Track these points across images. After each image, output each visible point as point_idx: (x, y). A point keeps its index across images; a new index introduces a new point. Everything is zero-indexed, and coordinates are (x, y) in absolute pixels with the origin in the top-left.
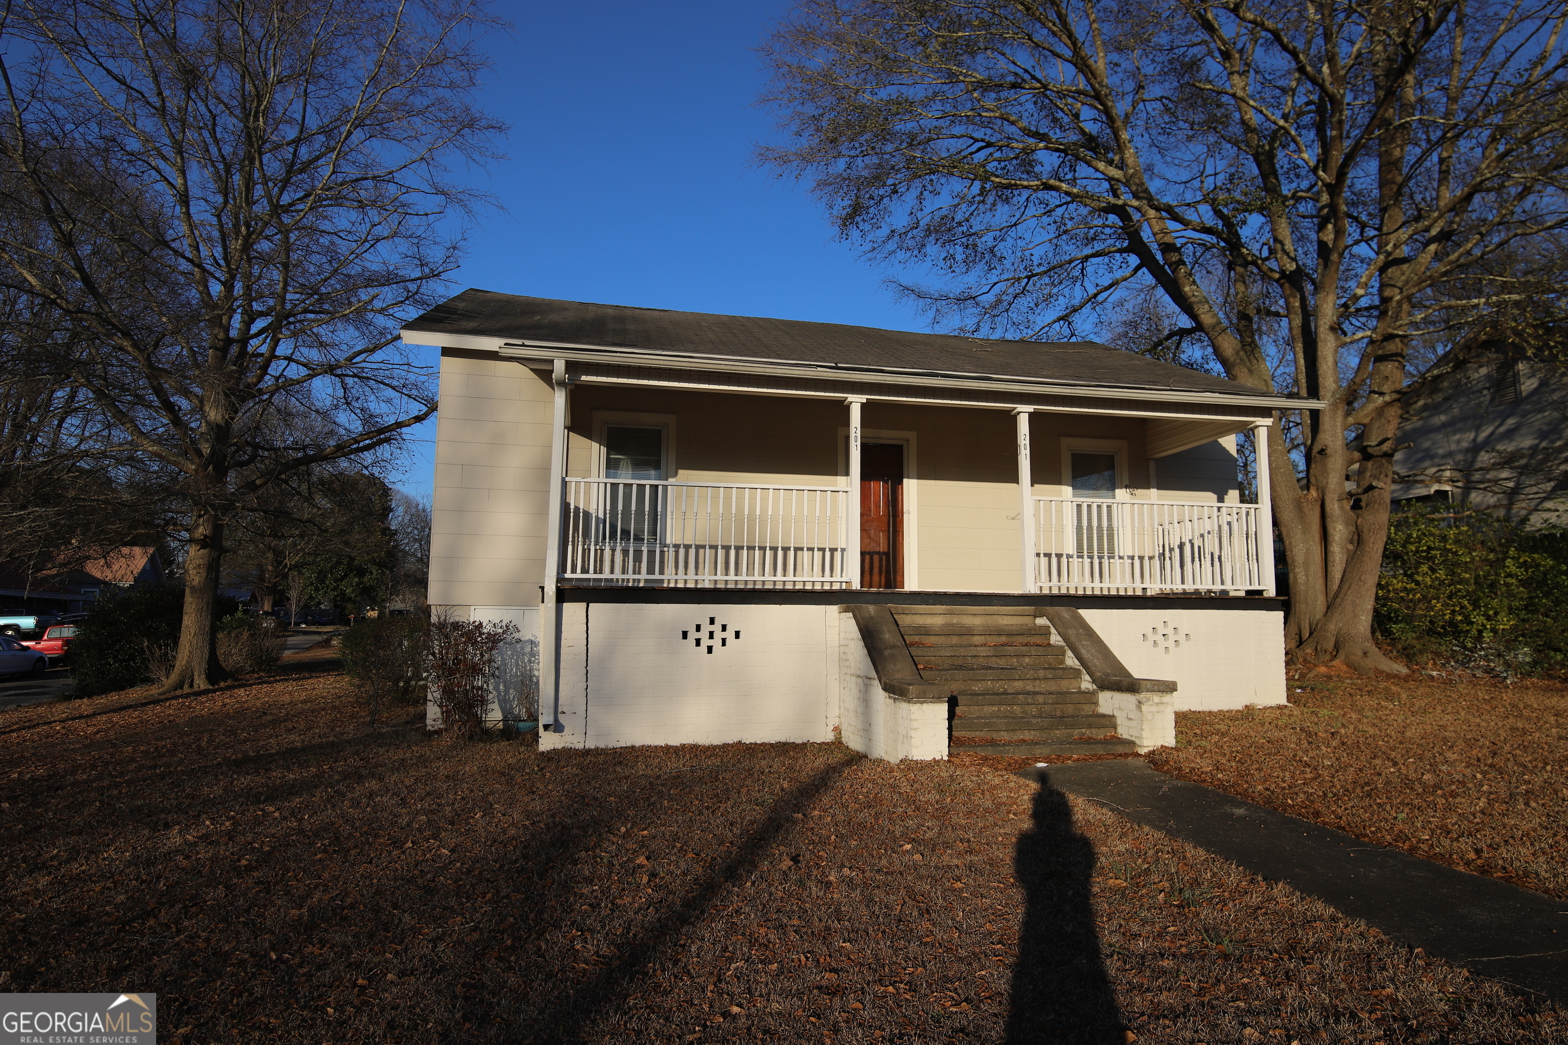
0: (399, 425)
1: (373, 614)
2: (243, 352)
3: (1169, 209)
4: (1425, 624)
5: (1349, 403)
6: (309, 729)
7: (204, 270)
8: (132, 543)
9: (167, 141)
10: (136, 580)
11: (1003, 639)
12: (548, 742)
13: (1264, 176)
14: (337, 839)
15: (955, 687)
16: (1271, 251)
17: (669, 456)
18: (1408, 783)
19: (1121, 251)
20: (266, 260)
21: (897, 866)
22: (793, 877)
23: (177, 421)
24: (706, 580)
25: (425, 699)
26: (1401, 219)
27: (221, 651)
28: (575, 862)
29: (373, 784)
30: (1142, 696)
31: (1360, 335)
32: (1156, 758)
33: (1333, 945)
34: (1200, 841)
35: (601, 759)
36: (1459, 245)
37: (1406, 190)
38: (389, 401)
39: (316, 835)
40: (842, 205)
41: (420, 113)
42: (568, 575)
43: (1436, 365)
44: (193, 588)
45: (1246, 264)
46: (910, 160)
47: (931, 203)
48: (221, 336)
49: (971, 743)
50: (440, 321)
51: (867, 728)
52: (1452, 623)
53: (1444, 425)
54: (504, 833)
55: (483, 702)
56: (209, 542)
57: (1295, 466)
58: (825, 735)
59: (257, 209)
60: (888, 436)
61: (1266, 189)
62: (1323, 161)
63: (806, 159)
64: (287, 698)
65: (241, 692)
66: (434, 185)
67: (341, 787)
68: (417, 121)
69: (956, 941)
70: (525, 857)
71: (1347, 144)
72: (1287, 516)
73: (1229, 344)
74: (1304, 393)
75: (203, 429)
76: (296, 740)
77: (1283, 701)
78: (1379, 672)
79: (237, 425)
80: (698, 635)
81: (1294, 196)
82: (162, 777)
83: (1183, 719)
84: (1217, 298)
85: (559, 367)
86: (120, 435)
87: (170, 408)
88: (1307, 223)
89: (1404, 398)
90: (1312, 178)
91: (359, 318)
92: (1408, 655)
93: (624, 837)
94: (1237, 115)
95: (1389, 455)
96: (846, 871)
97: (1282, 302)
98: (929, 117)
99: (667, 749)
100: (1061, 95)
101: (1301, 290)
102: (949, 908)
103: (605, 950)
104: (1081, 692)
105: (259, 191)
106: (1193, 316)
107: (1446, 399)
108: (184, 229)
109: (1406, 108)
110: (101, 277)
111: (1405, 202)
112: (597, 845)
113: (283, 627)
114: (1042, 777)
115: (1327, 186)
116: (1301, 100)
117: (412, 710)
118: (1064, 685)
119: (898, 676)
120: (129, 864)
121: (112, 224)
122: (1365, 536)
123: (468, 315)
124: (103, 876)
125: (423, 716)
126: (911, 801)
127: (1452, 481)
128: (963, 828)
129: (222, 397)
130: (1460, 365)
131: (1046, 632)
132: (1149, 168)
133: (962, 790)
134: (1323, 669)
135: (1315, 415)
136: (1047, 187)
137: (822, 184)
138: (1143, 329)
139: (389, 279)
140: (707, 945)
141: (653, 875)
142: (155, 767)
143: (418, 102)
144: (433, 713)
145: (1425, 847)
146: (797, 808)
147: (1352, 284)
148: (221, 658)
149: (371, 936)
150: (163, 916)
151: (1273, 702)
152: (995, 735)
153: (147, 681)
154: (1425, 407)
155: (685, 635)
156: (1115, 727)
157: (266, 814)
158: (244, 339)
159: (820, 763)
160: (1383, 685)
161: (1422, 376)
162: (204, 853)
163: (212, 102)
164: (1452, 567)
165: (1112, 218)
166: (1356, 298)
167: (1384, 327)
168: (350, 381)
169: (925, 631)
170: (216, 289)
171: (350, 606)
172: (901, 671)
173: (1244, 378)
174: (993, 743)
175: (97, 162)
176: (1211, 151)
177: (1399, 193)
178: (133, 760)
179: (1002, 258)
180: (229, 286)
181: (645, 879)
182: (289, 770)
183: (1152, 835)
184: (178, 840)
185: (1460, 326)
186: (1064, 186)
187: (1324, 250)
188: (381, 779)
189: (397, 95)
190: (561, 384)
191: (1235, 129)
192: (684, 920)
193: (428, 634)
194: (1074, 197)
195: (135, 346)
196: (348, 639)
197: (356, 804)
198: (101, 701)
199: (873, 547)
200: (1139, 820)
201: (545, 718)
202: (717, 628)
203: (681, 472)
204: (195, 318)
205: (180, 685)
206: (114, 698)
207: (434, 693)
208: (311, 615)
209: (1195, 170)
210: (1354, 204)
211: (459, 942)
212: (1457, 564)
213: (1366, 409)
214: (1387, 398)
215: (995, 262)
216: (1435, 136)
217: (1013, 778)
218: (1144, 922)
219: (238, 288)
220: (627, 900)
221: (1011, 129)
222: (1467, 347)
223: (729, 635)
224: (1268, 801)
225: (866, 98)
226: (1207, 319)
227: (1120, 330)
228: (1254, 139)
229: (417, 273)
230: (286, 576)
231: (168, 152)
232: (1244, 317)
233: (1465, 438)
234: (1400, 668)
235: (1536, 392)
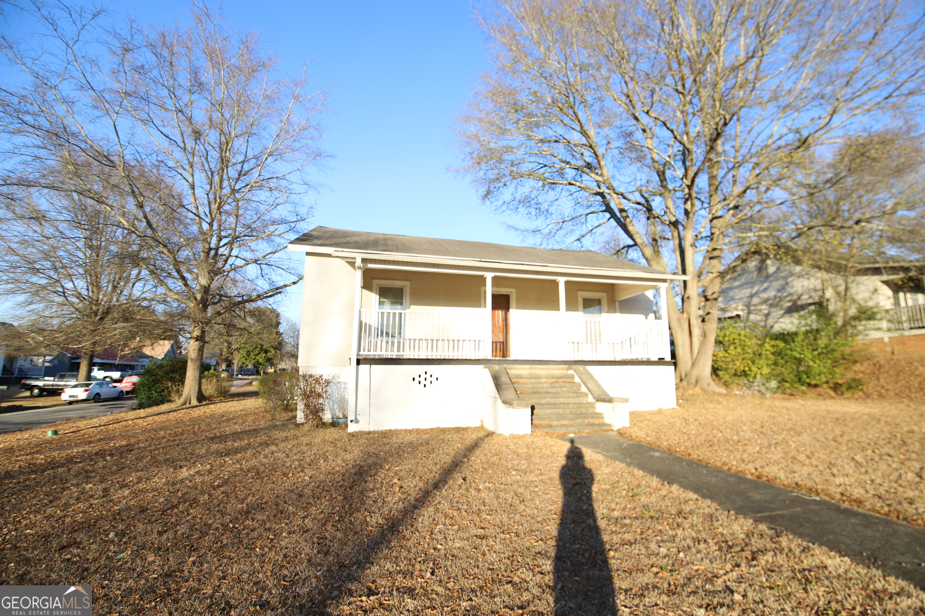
0: (286, 286)
1: (271, 370)
2: (216, 254)
3: (622, 195)
4: (733, 372)
5: (699, 277)
6: (244, 423)
7: (200, 218)
8: (164, 339)
9: (186, 162)
10: (165, 356)
11: (554, 380)
12: (352, 428)
13: (661, 181)
14: (258, 473)
15: (533, 402)
16: (665, 212)
17: (407, 299)
18: (727, 441)
19: (602, 211)
20: (228, 214)
21: (509, 482)
22: (464, 487)
23: (186, 285)
24: (423, 356)
25: (296, 409)
26: (718, 200)
27: (203, 387)
28: (366, 482)
29: (273, 448)
30: (615, 404)
31: (702, 248)
32: (620, 433)
33: (697, 511)
34: (641, 466)
35: (376, 435)
36: (741, 211)
37: (719, 188)
38: (281, 275)
39: (249, 471)
40: (483, 190)
41: (298, 150)
42: (362, 353)
43: (735, 261)
44: (192, 359)
45: (655, 218)
46: (512, 172)
47: (521, 190)
48: (207, 247)
49: (541, 426)
50: (305, 240)
51: (496, 420)
52: (744, 371)
53: (739, 286)
54: (334, 469)
55: (323, 410)
56: (201, 339)
57: (677, 304)
58: (476, 424)
59: (224, 191)
60: (503, 291)
61: (662, 186)
62: (685, 176)
63: (467, 170)
64: (233, 409)
65: (212, 406)
66: (303, 181)
67: (259, 449)
68: (296, 153)
69: (536, 514)
70: (343, 480)
71: (695, 169)
72: (674, 325)
73: (649, 251)
74: (680, 272)
75: (198, 287)
76: (238, 428)
77: (674, 405)
78: (714, 393)
79: (212, 286)
80: (420, 379)
81: (674, 190)
82: (178, 445)
83: (632, 414)
84: (643, 232)
85: (358, 262)
86: (161, 290)
87: (183, 278)
88: (679, 201)
89: (722, 275)
90: (681, 182)
91: (269, 238)
92: (726, 384)
93: (388, 470)
94: (649, 156)
95: (716, 299)
96: (487, 484)
97: (670, 234)
98: (519, 154)
99: (406, 431)
100: (575, 145)
101: (678, 229)
102: (532, 500)
103: (380, 521)
104: (588, 403)
105: (225, 183)
106: (633, 240)
107: (739, 275)
108: (192, 200)
109: (718, 154)
110: (153, 221)
111: (719, 192)
112: (375, 474)
113: (231, 377)
114: (572, 441)
115: (688, 186)
116: (676, 150)
117: (290, 414)
118: (582, 400)
119: (508, 397)
120: (165, 484)
121: (160, 198)
122: (707, 334)
123: (317, 238)
124: (153, 490)
125: (295, 417)
126: (515, 452)
127: (743, 310)
128: (538, 464)
129: (207, 274)
130: (744, 261)
131: (572, 377)
132: (613, 177)
133: (537, 447)
134: (691, 392)
135: (685, 282)
136: (570, 184)
137: (474, 181)
138: (612, 245)
139: (283, 222)
140: (426, 518)
141: (401, 487)
142: (175, 440)
143: (297, 145)
144: (300, 416)
145: (734, 468)
146: (465, 456)
147: (698, 226)
148: (203, 391)
149: (275, 516)
150: (181, 508)
151: (671, 407)
152: (551, 423)
153: (169, 401)
154: (731, 279)
155: (414, 379)
156: (603, 418)
157: (225, 462)
158: (217, 249)
159: (474, 436)
160: (716, 398)
161: (729, 265)
162: (198, 479)
163: (206, 145)
164: (743, 347)
165: (599, 198)
166: (701, 233)
167: (713, 245)
168: (264, 266)
169: (520, 377)
171: (261, 367)
172: (510, 394)
173: (655, 266)
174: (550, 426)
175: (155, 171)
176: (639, 170)
177: (717, 189)
178: (164, 437)
179: (552, 214)
180: (211, 224)
181: (398, 489)
182: (235, 441)
183: (620, 465)
184: (186, 474)
185: (743, 245)
186: (578, 184)
187: (687, 213)
188: (277, 445)
189: (287, 142)
190: (359, 268)
191: (649, 161)
192: (415, 507)
193: (298, 380)
194: (582, 188)
195: (169, 251)
196: (262, 381)
197: (266, 457)
198: (149, 410)
199: (496, 340)
200: (614, 459)
201: (351, 417)
202: (428, 376)
203: (412, 306)
204: (196, 239)
205: (185, 403)
206: (155, 409)
207: (301, 406)
208: (243, 371)
209: (633, 178)
210: (698, 193)
211: (315, 519)
212: (745, 346)
213: (706, 279)
214: (715, 275)
215: (548, 216)
216: (730, 166)
217: (559, 441)
218: (617, 504)
219: (215, 226)
220: (389, 499)
221: (554, 159)
222: (747, 254)
223: (434, 379)
224: (669, 450)
225: (492, 145)
226: (639, 241)
227: (603, 245)
228: (656, 165)
229: (295, 219)
230: (232, 354)
231: (187, 167)
232: (655, 240)
233: (747, 292)
234: (723, 390)
235: (775, 272)
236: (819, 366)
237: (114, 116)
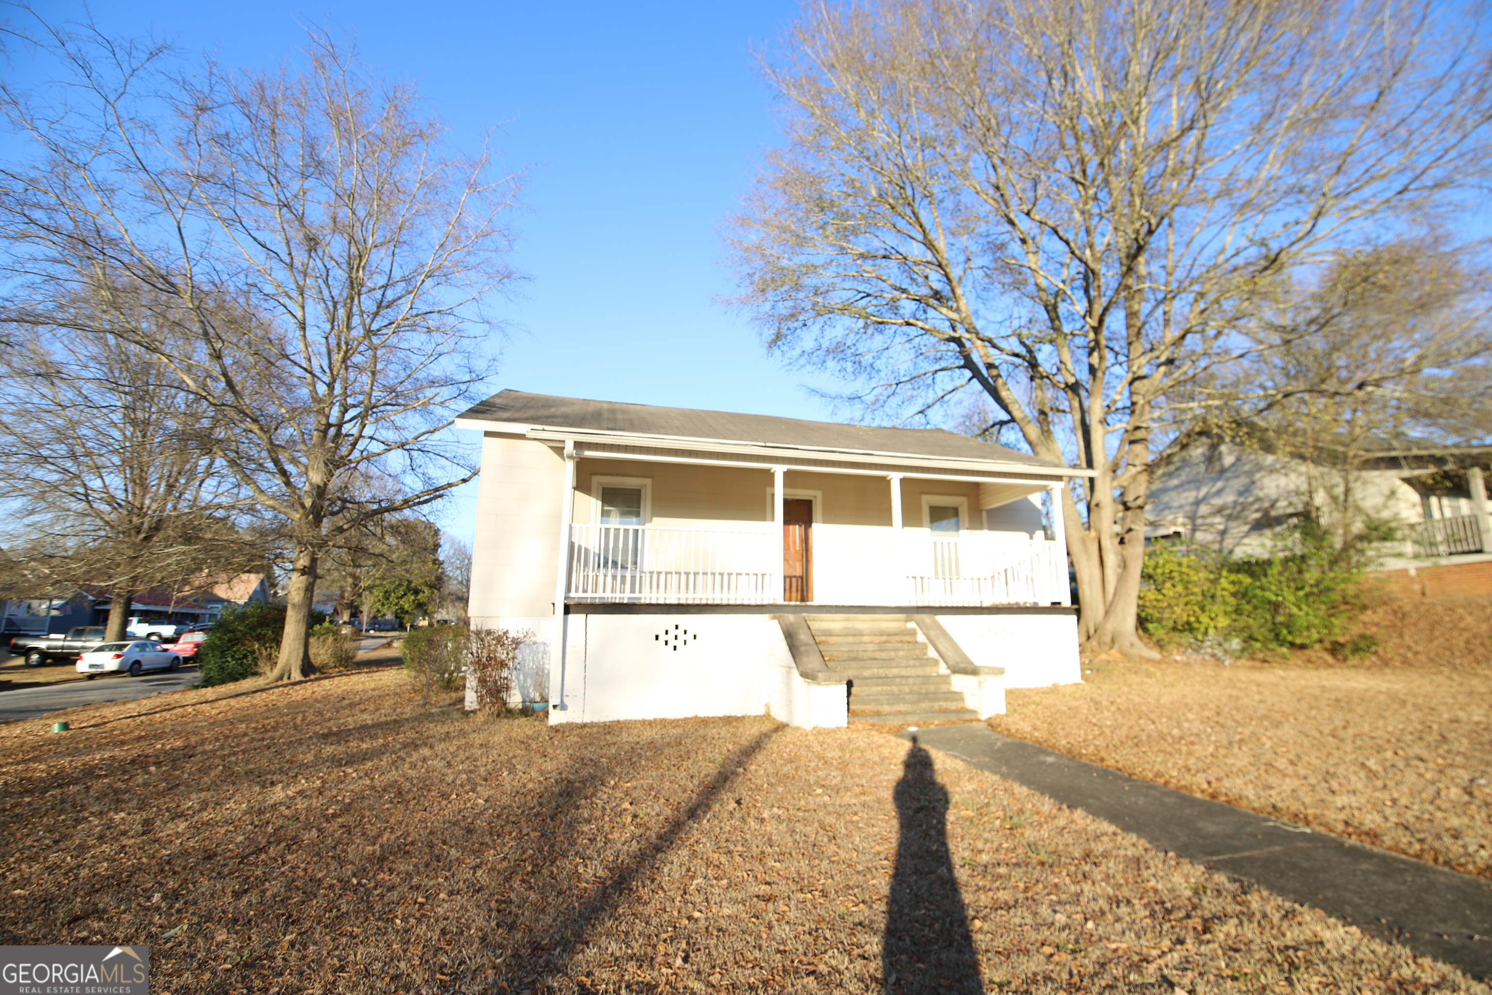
0: (450, 485)
1: (424, 623)
2: (338, 434)
3: (990, 341)
4: (1171, 624)
5: (1114, 472)
6: (377, 710)
7: (314, 375)
8: (249, 572)
9: (294, 286)
10: (250, 599)
11: (884, 638)
12: (556, 718)
13: (1052, 320)
14: (400, 793)
15: (850, 674)
16: (1059, 369)
17: (646, 506)
18: (1162, 737)
19: (959, 367)
20: (359, 369)
21: (812, 806)
22: (737, 815)
23: (288, 483)
24: (672, 599)
25: (464, 687)
26: (1141, 351)
27: (312, 651)
28: (577, 808)
29: (426, 752)
30: (982, 677)
31: (1118, 426)
32: (991, 724)
33: (1114, 852)
34: (1024, 780)
35: (595, 730)
36: (1179, 367)
37: (1143, 332)
38: (443, 468)
39: (384, 790)
40: (769, 333)
41: (473, 268)
42: (573, 594)
43: (1170, 446)
44: (294, 605)
45: (1042, 378)
46: (815, 304)
47: (829, 334)
48: (324, 421)
49: (863, 714)
50: (483, 412)
51: (789, 703)
52: (1188, 623)
53: (1176, 487)
54: (525, 786)
55: (508, 688)
56: (310, 571)
57: (1080, 514)
58: (757, 710)
59: (354, 333)
60: (801, 494)
61: (1053, 328)
62: (1089, 312)
63: (743, 302)
64: (360, 687)
65: (326, 682)
66: (481, 317)
67: (402, 754)
68: (471, 273)
69: (855, 859)
70: (540, 804)
71: (1104, 301)
72: (1076, 549)
73: (1033, 431)
74: (1084, 464)
75: (307, 488)
76: (367, 718)
77: (1078, 679)
78: (1141, 658)
79: (330, 486)
80: (666, 638)
81: (1072, 334)
82: (269, 747)
83: (1011, 694)
84: (1023, 400)
85: (569, 448)
86: (246, 491)
87: (284, 473)
88: (1080, 351)
89: (1150, 468)
90: (1082, 322)
91: (425, 408)
92: (1160, 645)
93: (613, 788)
94: (1032, 281)
95: (1141, 508)
96: (775, 810)
97: (1067, 403)
98: (827, 276)
99: (644, 722)
100: (916, 263)
101: (1078, 395)
102: (849, 836)
103: (601, 873)
104: (939, 676)
105: (356, 320)
106: (1009, 412)
107: (1177, 469)
108: (301, 346)
109: (1140, 279)
110: (237, 379)
111: (1143, 339)
112: (593, 795)
113: (358, 634)
114: (914, 739)
115: (1093, 328)
116: (1073, 271)
117: (454, 695)
118: (929, 671)
119: (811, 666)
120: (245, 813)
121: (249, 344)
122: (1128, 563)
123: (503, 408)
124: (226, 822)
125: (462, 700)
126: (821, 758)
127: (1184, 525)
128: (858, 776)
129: (322, 465)
130: (1184, 447)
131: (913, 633)
132: (976, 313)
133: (857, 748)
134: (1104, 657)
135: (1092, 480)
136: (908, 324)
137: (754, 319)
138: (976, 419)
139: (447, 382)
140: (675, 867)
141: (635, 816)
142: (263, 739)
143: (472, 260)
144: (471, 699)
145: (1174, 781)
146: (740, 764)
147: (1111, 392)
148: (312, 657)
149: (427, 865)
150: (272, 852)
151: (1072, 682)
152: (880, 708)
153: (255, 674)
154: (1164, 475)
155: (657, 637)
156: (963, 700)
157: (346, 775)
158: (340, 426)
159: (755, 731)
160: (1145, 666)
161: (1161, 453)
162: (301, 804)
163: (326, 259)
164: (1186, 584)
165: (953, 346)
166: (1115, 402)
167: (1134, 421)
168: (415, 454)
169: (829, 633)
170: (322, 389)
171: (407, 617)
172: (813, 662)
173: (1044, 455)
174: (878, 714)
175: (241, 300)
176: (1016, 302)
177: (1139, 333)
178: (245, 734)
179: (879, 371)
180: (331, 386)
181: (629, 819)
182: (362, 740)
183: (991, 778)
184: (282, 795)
185: (1183, 421)
186: (920, 324)
187: (1092, 370)
188: (432, 747)
189: (457, 256)
190: (570, 457)
191: (1031, 289)
192: (658, 849)
193: (468, 638)
194: (927, 331)
195: (261, 429)
196: (408, 641)
197: (413, 766)
198: (222, 689)
199: (791, 572)
200: (981, 767)
201: (554, 700)
202: (679, 633)
203: (655, 519)
204: (308, 410)
205: (281, 678)
206: (231, 687)
207: (472, 682)
208: (377, 623)
209: (1006, 315)
210: (1109, 339)
211: (493, 869)
212: (1188, 582)
213: (1126, 475)
214: (1139, 469)
215: (873, 374)
216: (1160, 296)
217: (893, 738)
218: (986, 841)
219: (338, 389)
220: (616, 835)
221: (882, 285)
222: (1188, 435)
223: (689, 637)
224: (1070, 752)
225: (784, 262)
226: (1017, 414)
227: (961, 420)
228: (1043, 295)
229: (467, 378)
230: (360, 595)
231: (294, 294)
232: (1042, 413)
233: (1190, 496)
234: (1155, 654)
235: (1233, 465)
236: (1307, 614)
237: (179, 213)
